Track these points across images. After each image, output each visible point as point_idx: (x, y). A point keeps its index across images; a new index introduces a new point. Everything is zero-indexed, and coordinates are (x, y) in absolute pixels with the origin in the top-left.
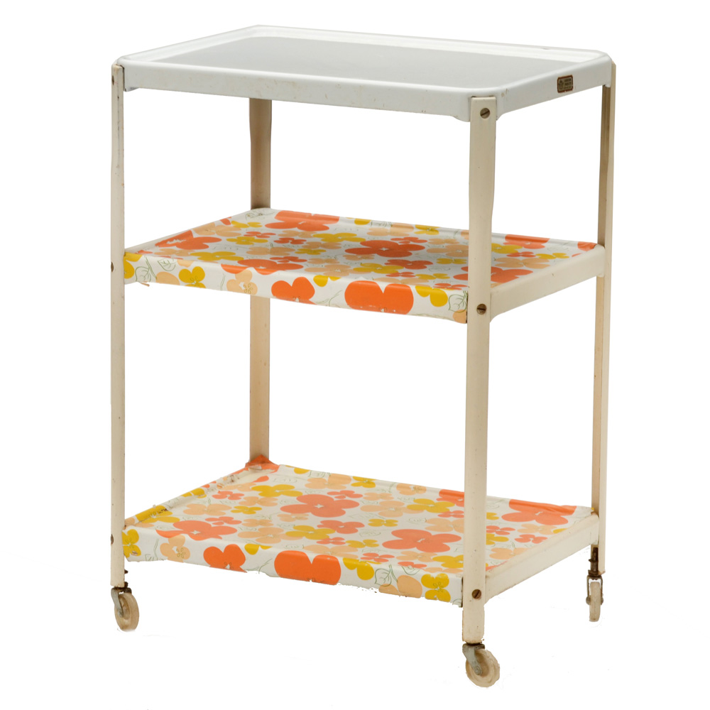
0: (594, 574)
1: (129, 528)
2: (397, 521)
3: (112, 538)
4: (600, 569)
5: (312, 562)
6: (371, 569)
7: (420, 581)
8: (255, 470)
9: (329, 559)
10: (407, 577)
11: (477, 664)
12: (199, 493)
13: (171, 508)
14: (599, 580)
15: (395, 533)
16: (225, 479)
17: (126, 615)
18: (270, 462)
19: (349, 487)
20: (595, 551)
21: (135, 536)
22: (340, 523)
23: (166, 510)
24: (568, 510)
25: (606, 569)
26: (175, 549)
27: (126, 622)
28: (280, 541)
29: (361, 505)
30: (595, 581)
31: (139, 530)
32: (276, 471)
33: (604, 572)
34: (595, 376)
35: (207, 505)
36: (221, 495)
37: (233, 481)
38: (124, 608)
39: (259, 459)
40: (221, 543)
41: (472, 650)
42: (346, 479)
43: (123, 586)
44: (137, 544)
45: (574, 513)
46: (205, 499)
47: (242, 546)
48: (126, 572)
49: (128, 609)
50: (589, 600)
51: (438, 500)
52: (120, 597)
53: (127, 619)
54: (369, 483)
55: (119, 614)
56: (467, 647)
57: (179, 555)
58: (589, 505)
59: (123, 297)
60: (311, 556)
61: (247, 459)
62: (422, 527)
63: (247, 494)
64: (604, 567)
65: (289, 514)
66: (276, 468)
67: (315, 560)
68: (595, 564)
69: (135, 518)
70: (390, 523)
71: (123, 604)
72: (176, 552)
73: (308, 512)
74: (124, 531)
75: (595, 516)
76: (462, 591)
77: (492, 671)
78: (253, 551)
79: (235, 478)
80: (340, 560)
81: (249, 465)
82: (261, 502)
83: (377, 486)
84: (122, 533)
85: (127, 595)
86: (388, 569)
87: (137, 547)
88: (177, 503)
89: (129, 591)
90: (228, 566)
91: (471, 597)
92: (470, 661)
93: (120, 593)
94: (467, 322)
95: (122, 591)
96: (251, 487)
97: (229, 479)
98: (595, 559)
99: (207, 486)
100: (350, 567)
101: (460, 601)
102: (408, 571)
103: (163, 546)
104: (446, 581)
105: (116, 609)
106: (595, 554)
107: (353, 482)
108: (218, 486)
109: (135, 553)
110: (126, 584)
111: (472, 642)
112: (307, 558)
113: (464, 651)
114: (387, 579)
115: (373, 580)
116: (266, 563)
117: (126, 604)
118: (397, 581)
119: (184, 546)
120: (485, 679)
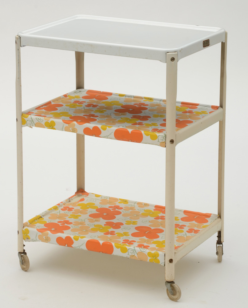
0: (219, 242)
1: (25, 228)
2: (137, 222)
3: (18, 232)
4: (222, 240)
5: (101, 245)
6: (126, 248)
7: (147, 255)
8: (79, 196)
9: (108, 243)
10: (141, 252)
11: (171, 291)
12: (55, 208)
13: (43, 216)
14: (221, 245)
15: (136, 228)
16: (66, 200)
17: (24, 264)
18: (85, 192)
19: (117, 204)
20: (220, 233)
21: (28, 231)
22: (113, 223)
23: (41, 217)
24: (208, 216)
25: (224, 240)
26: (44, 237)
27: (24, 267)
28: (88, 233)
29: (122, 213)
30: (219, 245)
31: (29, 229)
32: (88, 196)
33: (223, 242)
34: (219, 161)
35: (58, 214)
36: (64, 209)
37: (70, 201)
38: (23, 261)
39: (81, 190)
40: (63, 235)
41: (169, 285)
42: (116, 200)
43: (23, 252)
44: (28, 235)
45: (211, 217)
46: (58, 211)
47: (72, 237)
48: (24, 246)
49: (25, 261)
50: (217, 253)
51: (154, 210)
52: (22, 256)
53: (25, 265)
54: (125, 201)
55: (21, 263)
56: (167, 283)
57: (46, 240)
58: (217, 214)
59: (22, 132)
60: (101, 242)
61: (76, 191)
62: (147, 225)
63: (76, 208)
64: (223, 240)
65: (92, 218)
66: (87, 194)
67: (103, 244)
68: (220, 238)
69: (28, 222)
70: (134, 223)
71: (23, 259)
72: (45, 239)
73: (100, 217)
74: (23, 229)
75: (219, 219)
76: (165, 259)
77: (178, 294)
78: (77, 239)
79: (71, 199)
80: (113, 244)
81: (76, 193)
82: (81, 212)
83: (129, 203)
84: (22, 230)
85: (25, 255)
86: (133, 249)
87: (28, 236)
88: (46, 214)
90: (66, 245)
91: (168, 262)
92: (168, 289)
93: (22, 255)
94: (165, 147)
95: (23, 254)
96: (77, 204)
97: (68, 200)
98: (219, 236)
99: (59, 204)
100: (118, 247)
101: (164, 264)
102: (142, 250)
103: (39, 235)
104: (158, 255)
105: (20, 261)
106: (220, 234)
107: (119, 201)
108: (63, 204)
109: (28, 238)
110: (24, 250)
111: (169, 281)
112: (99, 243)
113: (166, 285)
114: (133, 253)
115: (127, 253)
116: (82, 245)
117: (24, 259)
118: (137, 254)
119: (48, 236)
120: (175, 297)
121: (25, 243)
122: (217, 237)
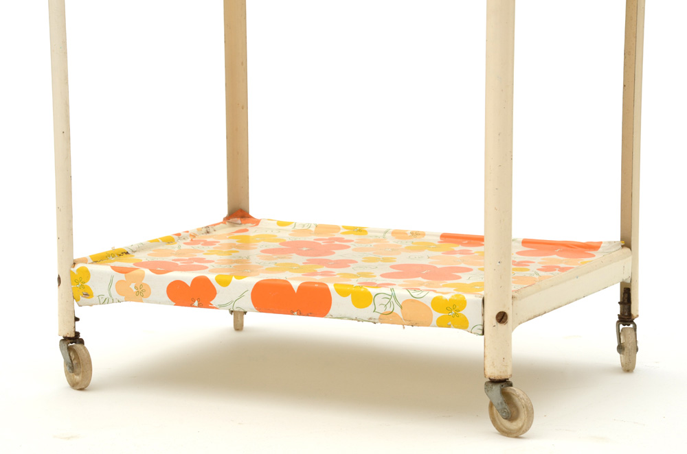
0: (626, 317)
1: (78, 266)
2: (395, 258)
3: (59, 279)
4: (633, 312)
5: (296, 291)
6: (369, 293)
7: (430, 306)
8: (234, 224)
9: (316, 285)
10: (412, 301)
11: (504, 406)
12: (168, 240)
13: (134, 252)
14: (632, 326)
15: (393, 267)
16: (199, 230)
17: (77, 370)
18: (250, 217)
19: (338, 235)
20: (626, 292)
21: (87, 274)
22: (329, 261)
23: (127, 253)
24: (592, 247)
25: (640, 313)
26: (132, 286)
27: (77, 378)
28: (258, 274)
29: (353, 247)
30: (626, 326)
31: (91, 267)
32: (257, 225)
33: (638, 316)
35: (176, 250)
36: (194, 243)
37: (208, 232)
38: (75, 362)
39: (238, 213)
40: (188, 276)
41: (496, 389)
42: (337, 228)
43: (73, 336)
44: (88, 284)
45: (600, 249)
46: (175, 246)
47: (212, 277)
48: (77, 319)
49: (79, 363)
50: (621, 348)
51: (439, 242)
52: (69, 349)
53: (78, 374)
54: (359, 230)
55: (68, 368)
56: (490, 385)
57: (138, 293)
58: (617, 237)
60: (295, 285)
61: (225, 214)
62: (424, 262)
63: (223, 242)
64: (637, 311)
65: (271, 255)
66: (257, 222)
67: (300, 288)
68: (626, 307)
69: (89, 258)
70: (387, 260)
71: (73, 357)
72: (135, 290)
73: (292, 253)
74: (72, 269)
75: (627, 250)
76: (483, 315)
77: (523, 415)
78: (225, 283)
79: (211, 229)
80: (331, 287)
81: (227, 219)
82: (239, 247)
83: (369, 234)
84: (71, 271)
85: (78, 346)
86: (390, 293)
87: (89, 287)
88: (141, 248)
89: (82, 342)
90: (196, 303)
91: (494, 321)
92: (495, 403)
93: (71, 345)
95: (73, 341)
96: (228, 237)
97: (204, 230)
98: (626, 301)
99: (179, 235)
100: (343, 293)
101: (481, 327)
102: (415, 294)
103: (119, 282)
104: (463, 303)
105: (66, 363)
106: (626, 295)
107: (342, 231)
108: (191, 235)
109: (86, 295)
110: (77, 334)
111: (497, 378)
112: (290, 287)
113: (487, 390)
114: (388, 306)
115: (371, 307)
116: (241, 296)
117: (77, 357)
118: (401, 307)
119: (143, 282)
120: (513, 426)
121: (79, 312)
122: (619, 303)
